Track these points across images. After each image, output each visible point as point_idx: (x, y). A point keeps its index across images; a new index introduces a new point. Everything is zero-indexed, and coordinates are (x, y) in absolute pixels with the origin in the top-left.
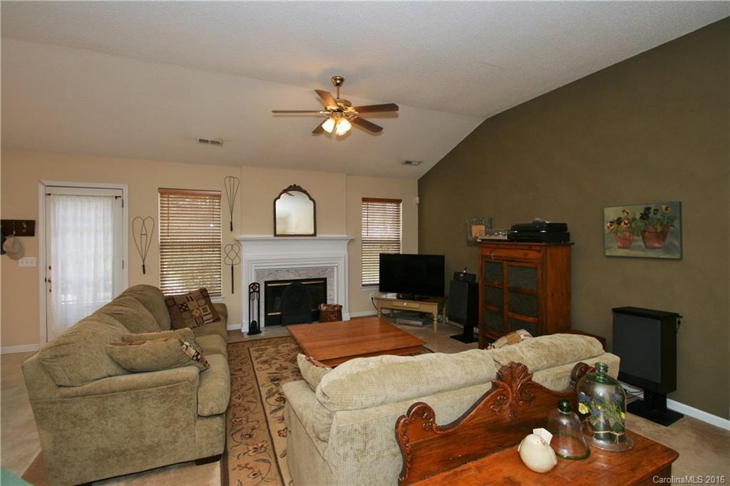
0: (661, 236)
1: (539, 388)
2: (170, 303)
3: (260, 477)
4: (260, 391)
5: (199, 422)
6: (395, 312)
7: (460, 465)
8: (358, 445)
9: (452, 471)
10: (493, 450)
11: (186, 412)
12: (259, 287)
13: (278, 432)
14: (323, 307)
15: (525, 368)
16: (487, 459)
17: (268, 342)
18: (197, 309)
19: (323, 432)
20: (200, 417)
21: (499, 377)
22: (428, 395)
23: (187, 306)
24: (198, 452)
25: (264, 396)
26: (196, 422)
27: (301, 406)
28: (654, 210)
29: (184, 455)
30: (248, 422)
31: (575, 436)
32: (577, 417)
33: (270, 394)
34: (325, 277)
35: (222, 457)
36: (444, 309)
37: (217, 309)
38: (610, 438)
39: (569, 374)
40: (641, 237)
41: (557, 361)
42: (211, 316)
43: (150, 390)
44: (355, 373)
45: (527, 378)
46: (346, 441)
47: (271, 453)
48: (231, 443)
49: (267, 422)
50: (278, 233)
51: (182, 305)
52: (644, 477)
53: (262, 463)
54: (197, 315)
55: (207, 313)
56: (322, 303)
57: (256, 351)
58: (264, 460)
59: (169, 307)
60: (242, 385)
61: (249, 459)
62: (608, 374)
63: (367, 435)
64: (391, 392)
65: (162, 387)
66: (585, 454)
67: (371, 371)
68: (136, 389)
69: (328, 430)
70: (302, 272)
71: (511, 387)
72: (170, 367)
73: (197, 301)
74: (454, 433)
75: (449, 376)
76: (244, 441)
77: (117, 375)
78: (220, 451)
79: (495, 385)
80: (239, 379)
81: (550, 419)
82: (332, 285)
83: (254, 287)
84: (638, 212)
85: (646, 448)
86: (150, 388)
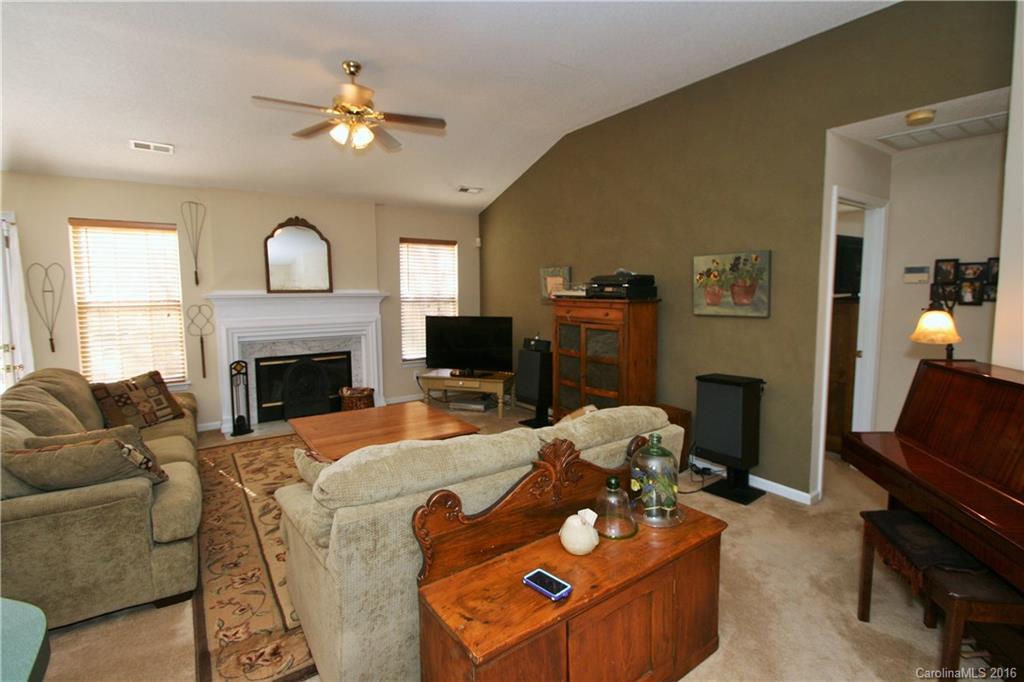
0: (750, 291)
1: (588, 465)
2: (99, 393)
3: (250, 613)
4: (250, 509)
5: (156, 551)
6: (449, 394)
7: (492, 558)
8: (366, 544)
9: (484, 564)
10: (534, 538)
11: (135, 539)
12: (246, 367)
13: (277, 556)
14: (346, 392)
15: (571, 445)
16: (524, 549)
17: (263, 444)
18: (146, 401)
19: (322, 537)
20: (157, 544)
21: (541, 455)
22: (457, 482)
23: (129, 398)
24: (157, 590)
25: (256, 512)
26: (150, 550)
27: (298, 513)
28: (745, 260)
29: (136, 596)
30: (232, 548)
31: (623, 513)
32: (626, 494)
33: (265, 510)
34: (348, 350)
35: (195, 595)
36: (513, 388)
37: (180, 400)
38: (662, 513)
39: (625, 449)
40: (729, 293)
41: (614, 436)
42: (169, 410)
43: (75, 512)
44: (364, 462)
45: (573, 456)
46: (349, 541)
47: (267, 584)
48: (206, 576)
49: (260, 545)
50: (272, 288)
51: (121, 396)
52: (686, 549)
53: (252, 596)
54: (147, 410)
55: (162, 406)
56: (343, 386)
57: (244, 456)
58: (256, 592)
59: (98, 400)
60: (223, 503)
61: (236, 593)
62: (663, 445)
63: (376, 532)
64: (410, 482)
65: (95, 508)
66: (633, 531)
67: (384, 459)
68: (54, 512)
69: (328, 533)
70: (313, 344)
71: (554, 466)
72: (105, 480)
73: (145, 389)
74: (485, 521)
75: (483, 459)
76: (227, 571)
77: (21, 496)
78: (191, 585)
79: (535, 466)
80: (219, 496)
81: (598, 499)
82: (359, 361)
83: (239, 368)
84: (727, 261)
85: (696, 522)
86: (77, 509)
